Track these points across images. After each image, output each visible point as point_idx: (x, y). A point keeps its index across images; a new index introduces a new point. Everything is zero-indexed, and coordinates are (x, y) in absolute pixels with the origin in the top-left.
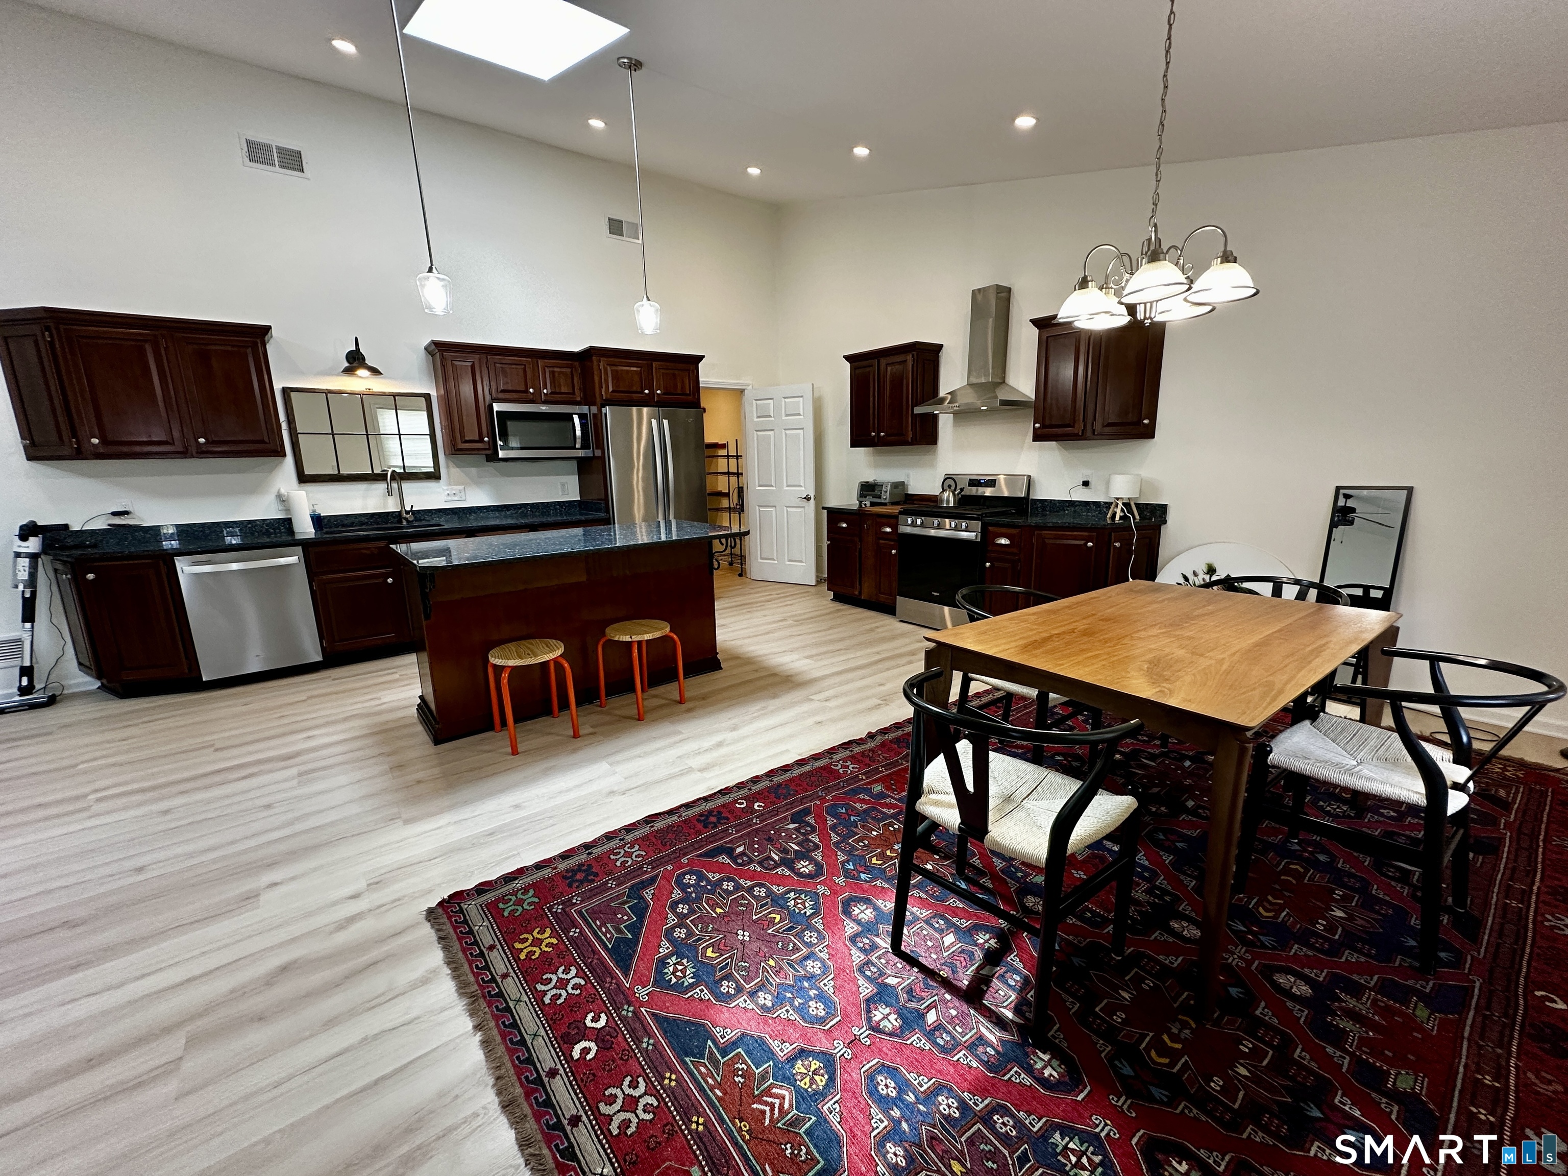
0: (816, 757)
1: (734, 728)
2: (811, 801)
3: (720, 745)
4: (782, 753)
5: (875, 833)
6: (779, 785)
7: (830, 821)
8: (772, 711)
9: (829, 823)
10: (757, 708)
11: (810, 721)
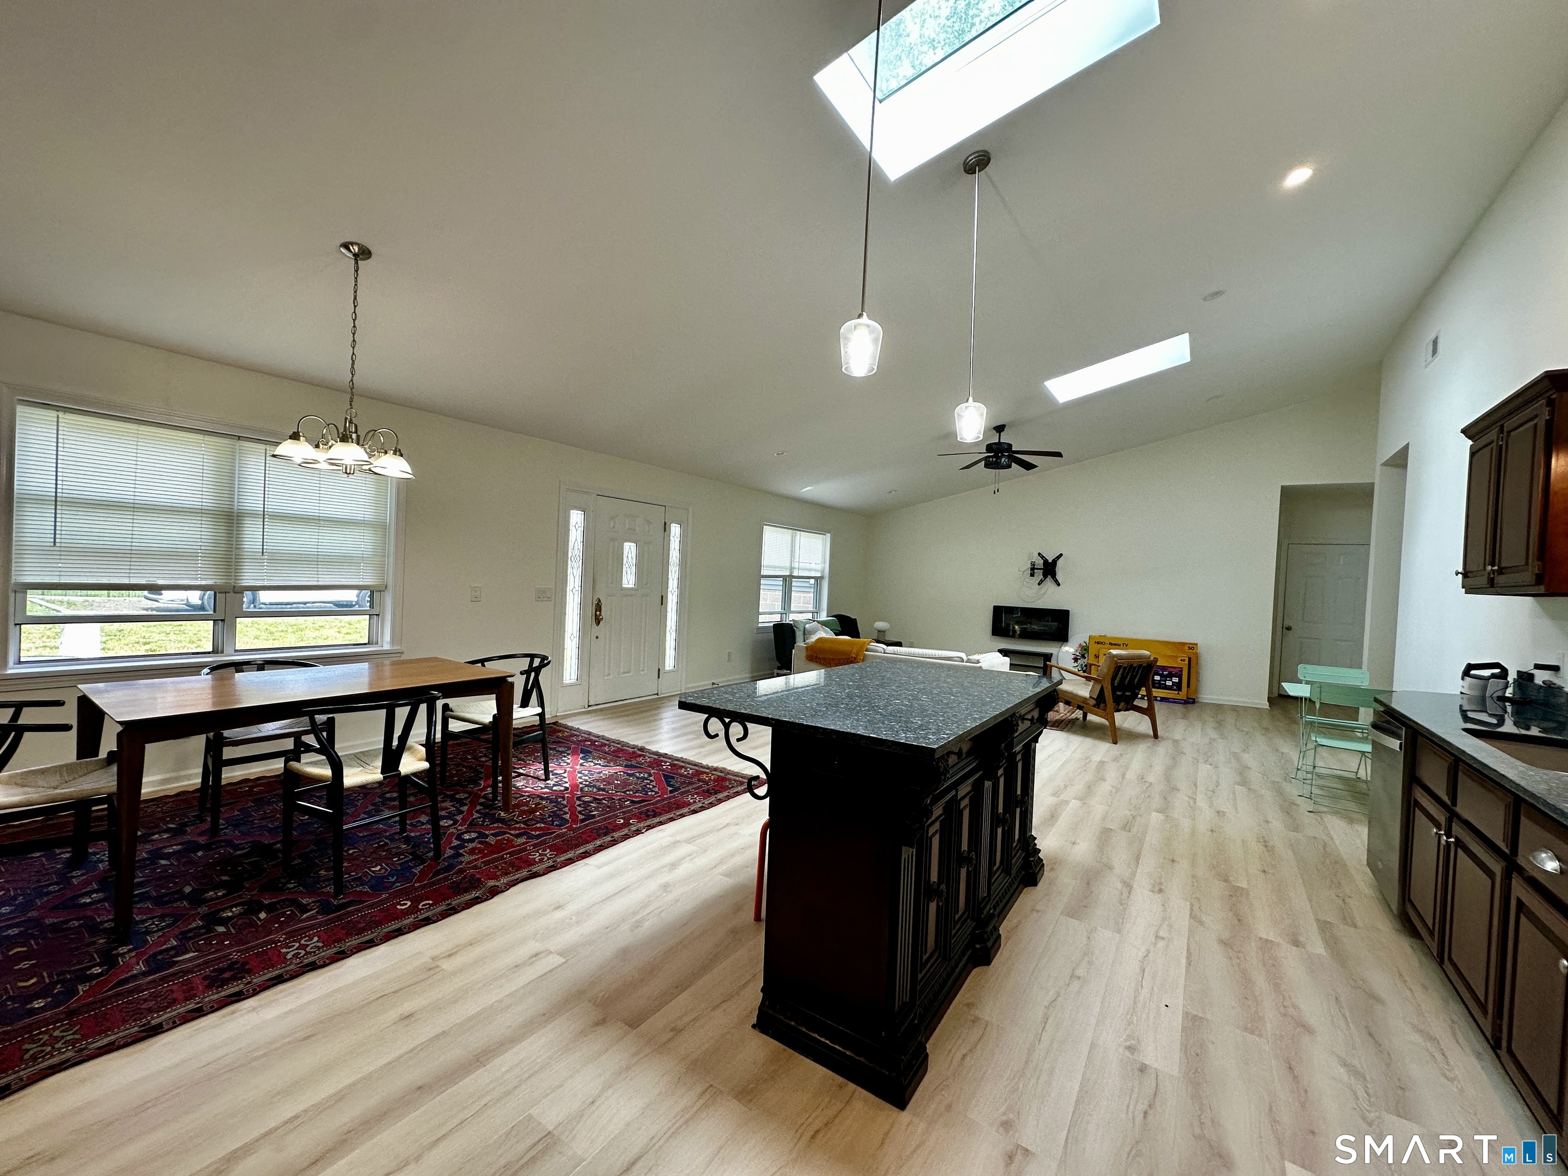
0: (570, 861)
1: (666, 887)
2: (580, 827)
3: (673, 866)
4: (605, 864)
5: (538, 813)
6: (606, 834)
7: (567, 816)
8: (623, 920)
9: (568, 815)
10: (647, 924)
11: (571, 908)
